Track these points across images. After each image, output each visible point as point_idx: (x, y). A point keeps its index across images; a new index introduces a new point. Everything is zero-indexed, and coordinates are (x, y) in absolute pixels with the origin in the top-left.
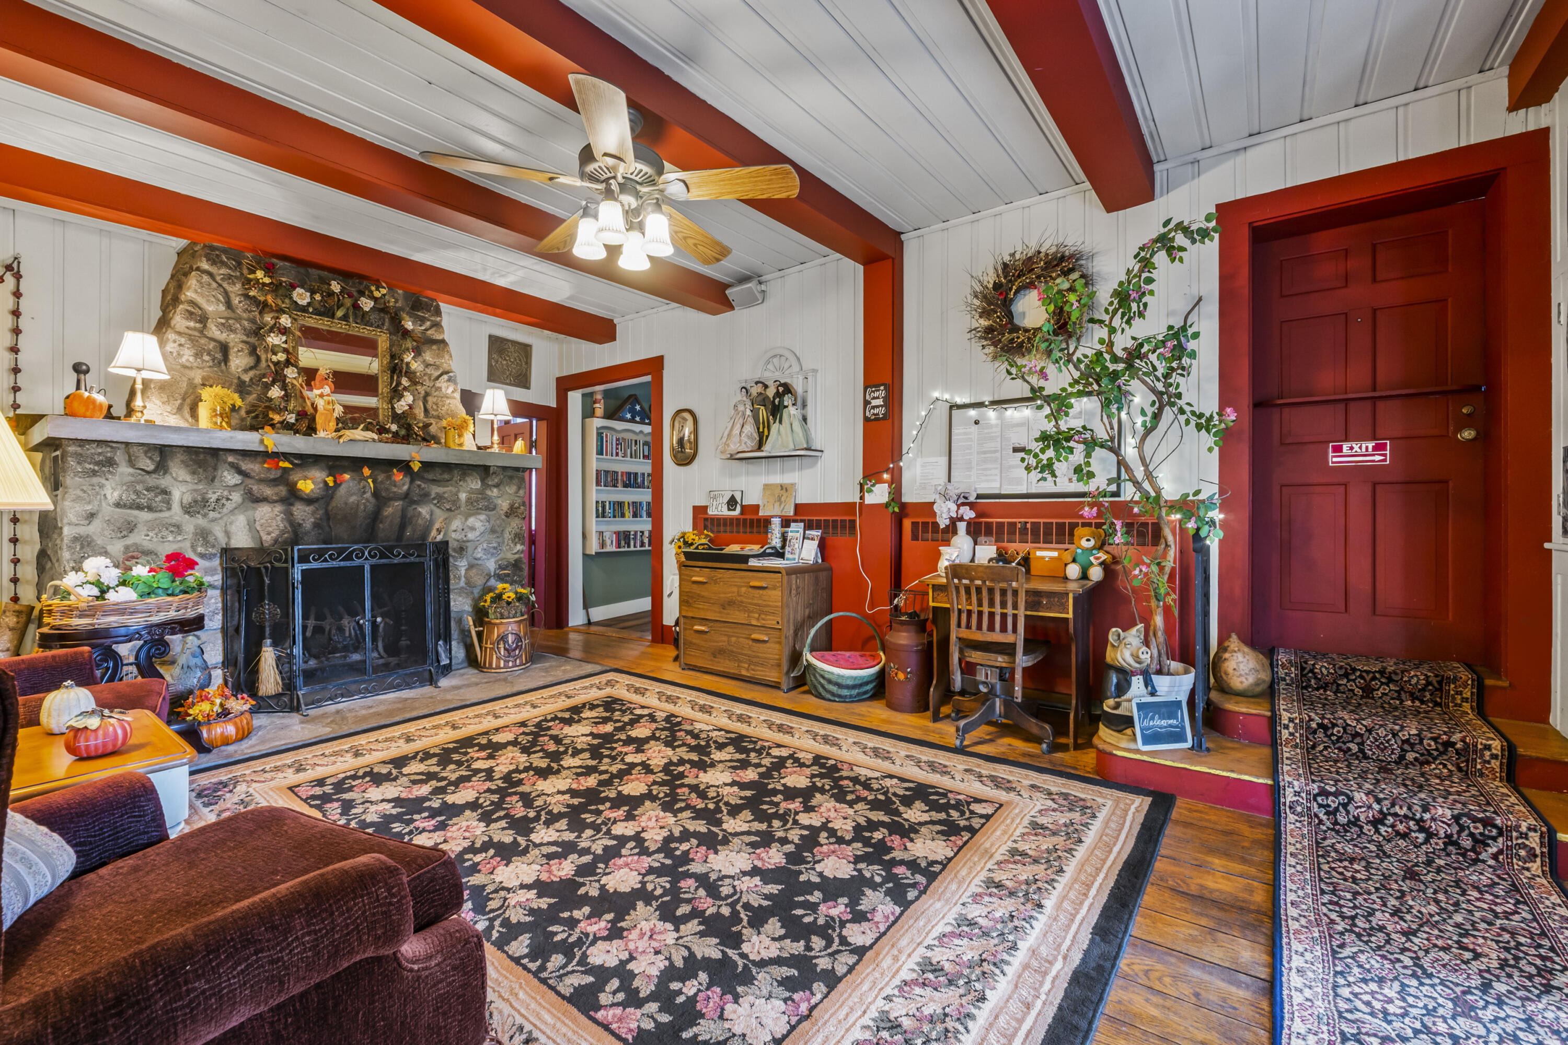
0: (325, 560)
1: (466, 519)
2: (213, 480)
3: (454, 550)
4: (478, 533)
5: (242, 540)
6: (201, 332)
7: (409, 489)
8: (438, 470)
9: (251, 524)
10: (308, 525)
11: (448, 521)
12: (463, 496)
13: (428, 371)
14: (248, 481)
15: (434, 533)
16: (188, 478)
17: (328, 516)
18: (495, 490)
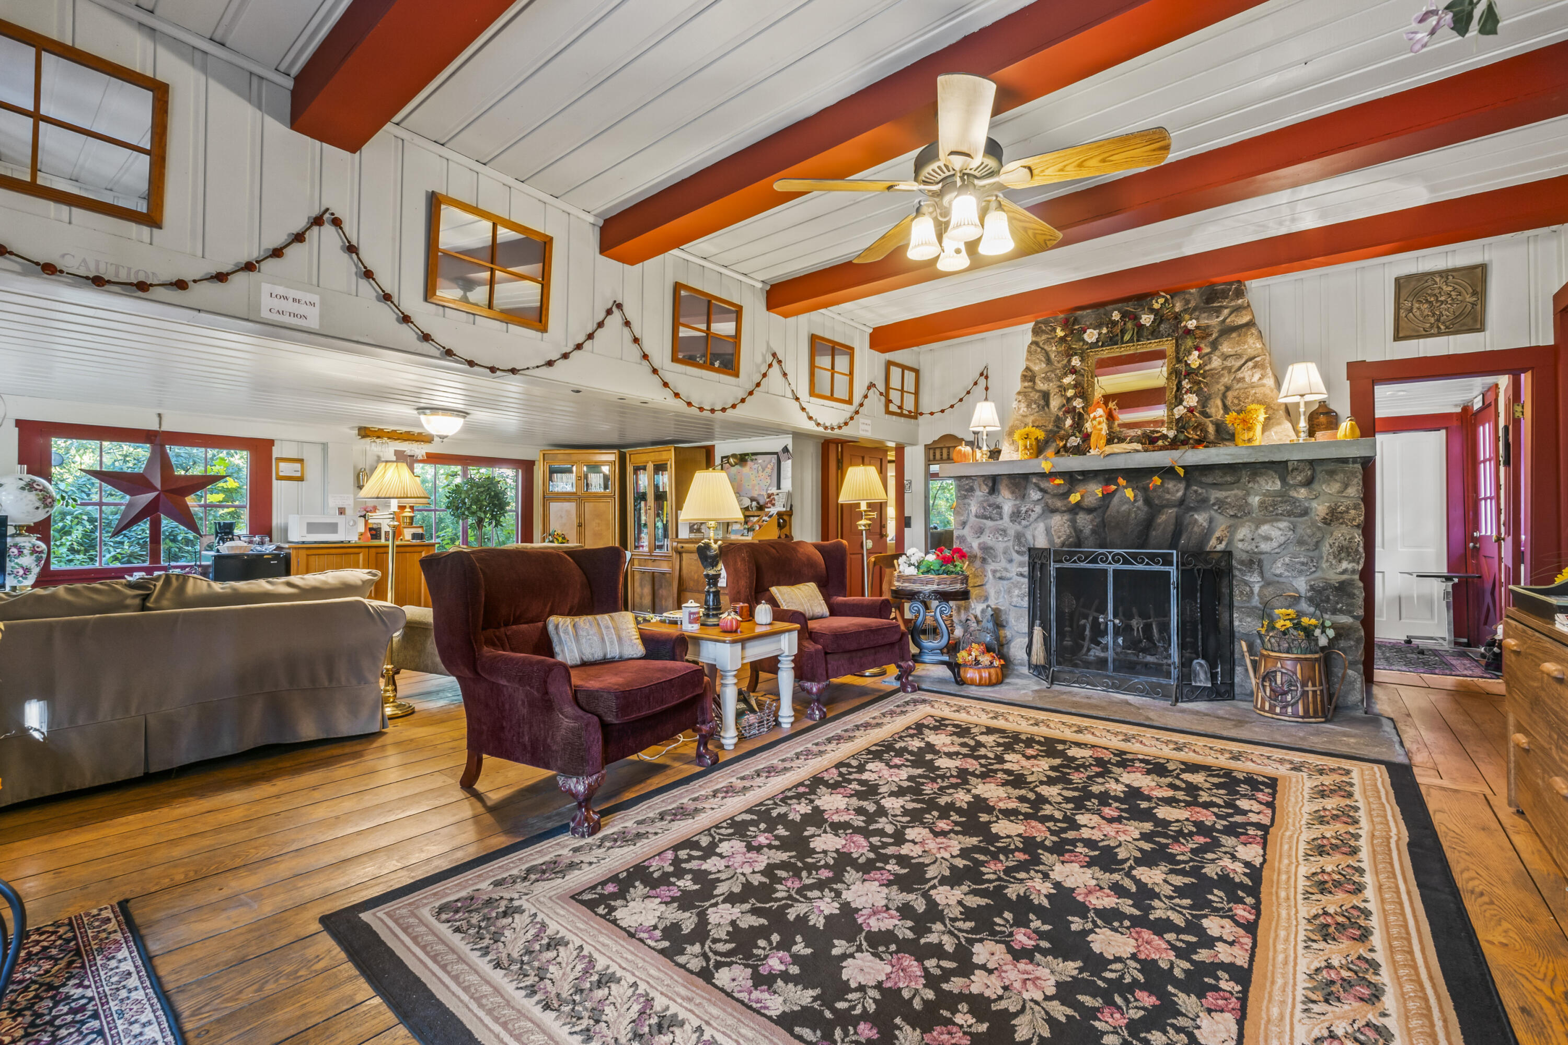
0: (1075, 562)
1: (1257, 527)
2: (1024, 497)
3: (1242, 562)
4: (1275, 544)
5: (1041, 542)
6: (1033, 388)
7: (1185, 494)
8: (1218, 473)
9: (1048, 531)
10: (1087, 531)
11: (1232, 529)
12: (1255, 500)
13: (1228, 363)
14: (1047, 496)
15: (1213, 542)
16: (1010, 496)
17: (1103, 524)
18: (1303, 490)
